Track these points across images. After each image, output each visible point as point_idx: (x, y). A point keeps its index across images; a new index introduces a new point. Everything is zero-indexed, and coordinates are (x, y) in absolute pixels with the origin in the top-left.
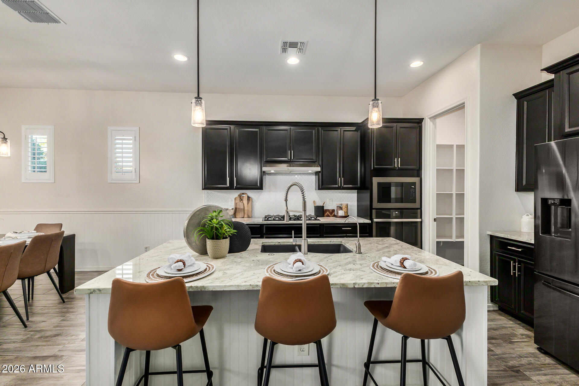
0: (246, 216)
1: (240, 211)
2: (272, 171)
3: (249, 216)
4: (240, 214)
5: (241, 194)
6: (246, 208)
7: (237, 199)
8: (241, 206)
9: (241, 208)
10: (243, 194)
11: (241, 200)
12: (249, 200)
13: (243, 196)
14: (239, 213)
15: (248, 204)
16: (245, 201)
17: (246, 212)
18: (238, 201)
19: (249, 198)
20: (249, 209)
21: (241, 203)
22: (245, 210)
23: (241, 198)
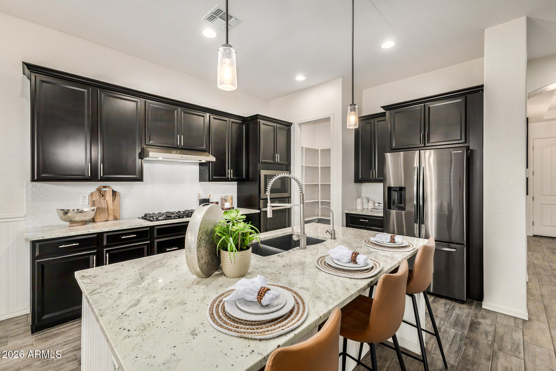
0: (111, 218)
1: (101, 212)
2: (160, 159)
3: (116, 218)
4: (101, 216)
5: (101, 187)
6: (111, 207)
7: (94, 195)
8: (103, 204)
9: (103, 207)
10: (105, 187)
11: (103, 195)
12: (116, 196)
13: (105, 191)
14: (100, 214)
15: (113, 201)
16: (109, 197)
17: (111, 212)
18: (96, 197)
19: (114, 193)
20: (116, 208)
21: (102, 201)
22: (109, 210)
23: (101, 193)
